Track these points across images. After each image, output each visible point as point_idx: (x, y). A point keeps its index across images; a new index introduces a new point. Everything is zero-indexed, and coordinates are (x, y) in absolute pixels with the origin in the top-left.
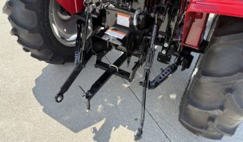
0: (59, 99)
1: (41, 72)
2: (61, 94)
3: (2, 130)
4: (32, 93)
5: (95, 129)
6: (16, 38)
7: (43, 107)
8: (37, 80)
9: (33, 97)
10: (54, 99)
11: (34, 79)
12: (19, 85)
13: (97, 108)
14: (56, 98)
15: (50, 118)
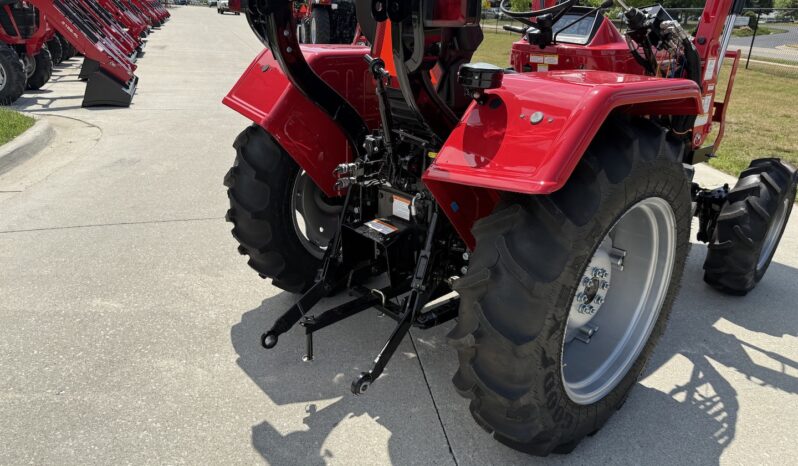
0: (268, 341)
1: (260, 304)
2: (275, 333)
3: (161, 372)
4: (229, 332)
5: (313, 407)
6: (231, 226)
7: (238, 356)
8: (246, 316)
9: (229, 337)
10: (259, 341)
11: (242, 313)
12: (213, 316)
13: (333, 377)
14: (264, 338)
15: (242, 373)
